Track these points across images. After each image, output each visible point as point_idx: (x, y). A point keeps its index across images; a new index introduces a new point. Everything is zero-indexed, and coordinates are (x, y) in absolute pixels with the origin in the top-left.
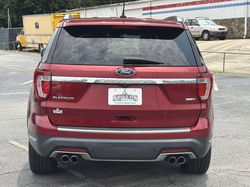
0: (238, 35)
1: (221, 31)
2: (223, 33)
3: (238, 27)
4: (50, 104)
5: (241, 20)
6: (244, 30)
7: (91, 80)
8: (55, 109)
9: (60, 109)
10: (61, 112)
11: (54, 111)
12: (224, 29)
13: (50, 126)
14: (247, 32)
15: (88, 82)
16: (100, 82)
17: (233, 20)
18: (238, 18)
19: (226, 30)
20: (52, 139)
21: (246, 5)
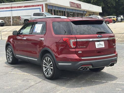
0: (8, 24)
1: (2, 22)
2: (3, 23)
3: (8, 21)
4: (77, 50)
5: (9, 18)
6: (11, 22)
7: (91, 40)
8: (79, 51)
9: (81, 51)
10: (81, 52)
11: (79, 52)
12: (3, 22)
13: (78, 58)
14: (13, 23)
15: (90, 40)
16: (94, 40)
17: (5, 17)
18: (8, 17)
19: (4, 22)
20: (80, 62)
21: (11, 11)
